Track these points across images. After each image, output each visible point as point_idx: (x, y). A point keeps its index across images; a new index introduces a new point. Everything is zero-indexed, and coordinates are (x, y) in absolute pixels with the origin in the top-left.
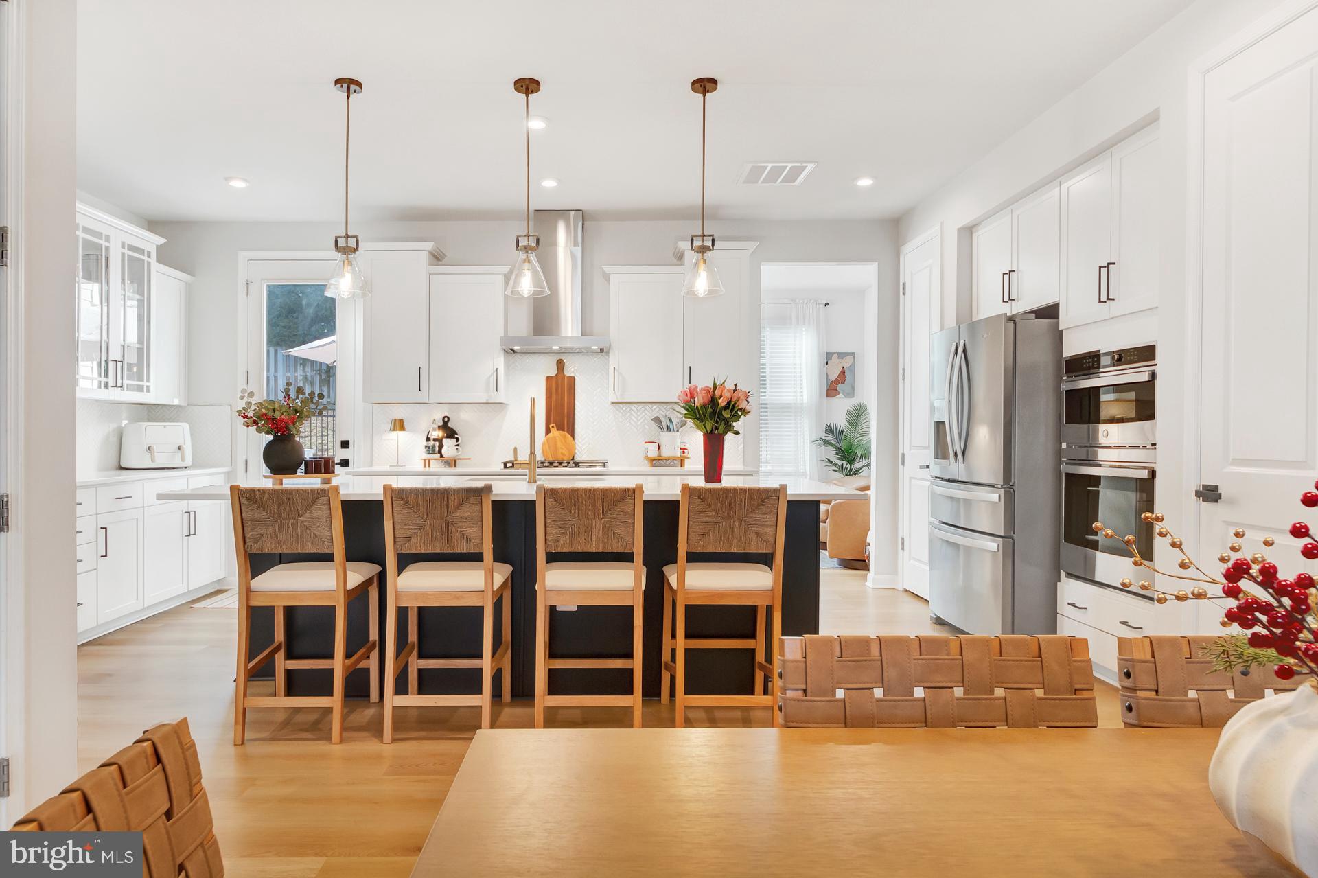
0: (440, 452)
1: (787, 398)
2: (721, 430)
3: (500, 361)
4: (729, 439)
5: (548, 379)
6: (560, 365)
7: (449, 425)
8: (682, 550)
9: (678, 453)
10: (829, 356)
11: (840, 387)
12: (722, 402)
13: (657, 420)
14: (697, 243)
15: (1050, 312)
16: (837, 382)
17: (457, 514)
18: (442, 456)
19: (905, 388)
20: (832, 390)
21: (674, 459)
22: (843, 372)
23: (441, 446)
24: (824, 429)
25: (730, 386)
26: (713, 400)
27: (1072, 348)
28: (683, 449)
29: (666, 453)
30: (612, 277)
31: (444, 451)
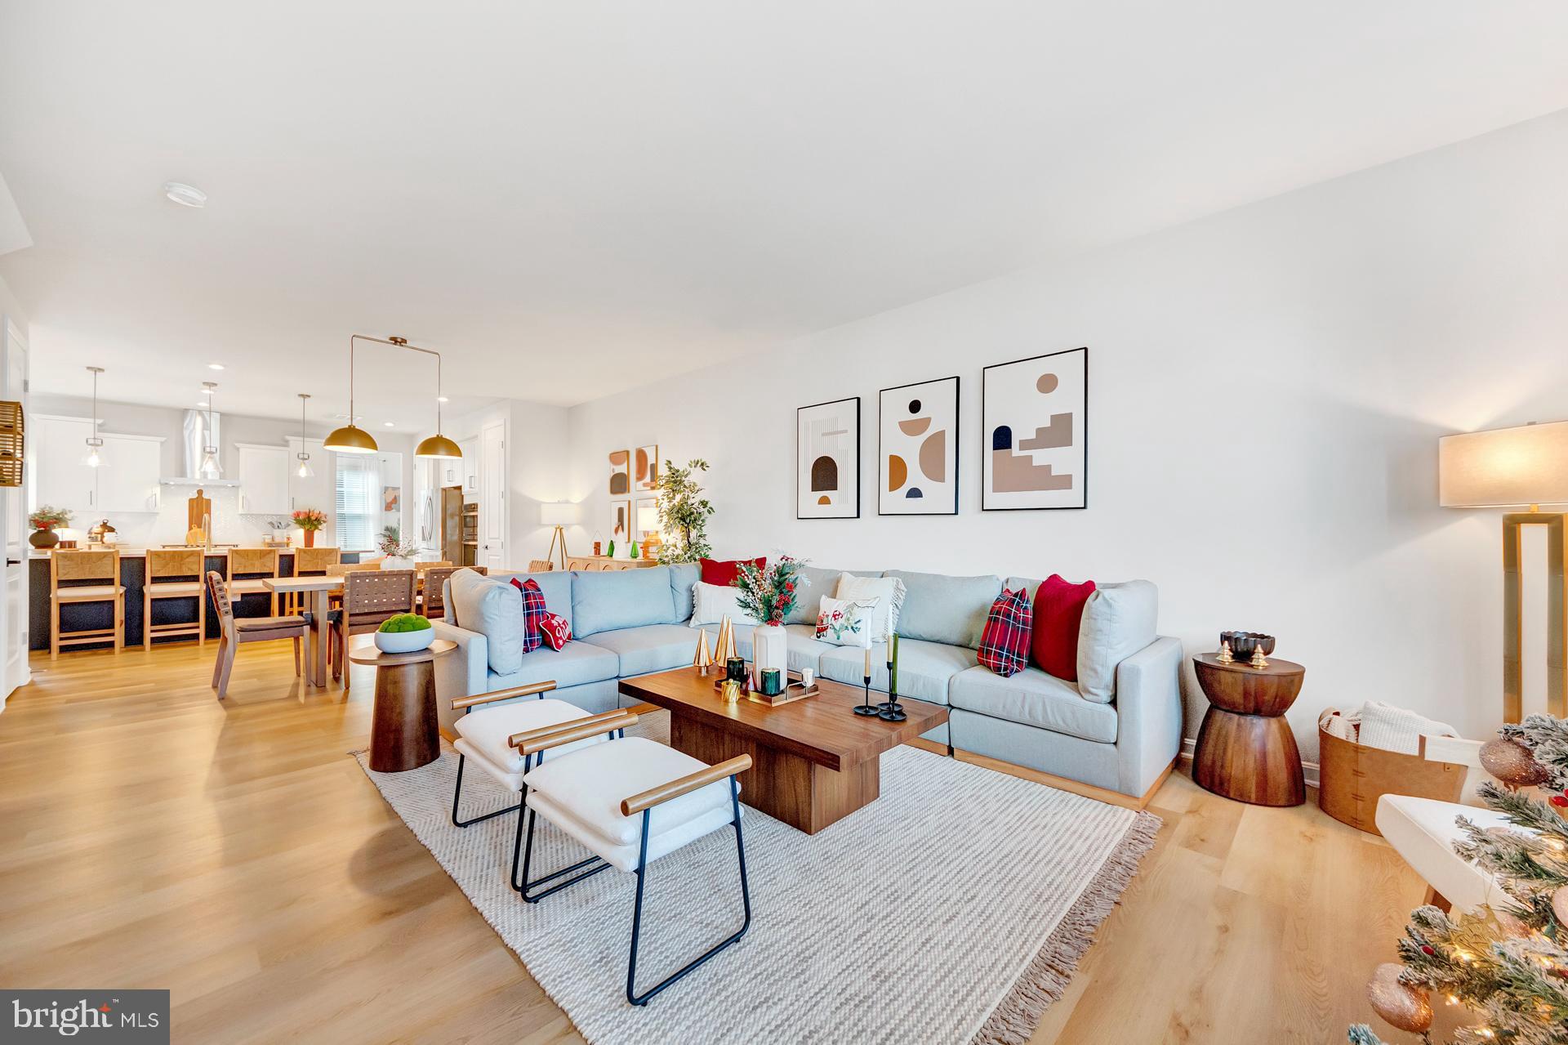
0: (101, 540)
1: (358, 511)
2: (313, 528)
3: (158, 490)
4: (316, 533)
5: (191, 501)
6: (200, 492)
7: (108, 524)
8: (296, 570)
9: (285, 540)
10: (386, 489)
11: (393, 506)
12: (313, 518)
13: (271, 523)
14: (301, 456)
15: (459, 488)
16: (391, 503)
17: (187, 560)
18: (103, 543)
19: (416, 510)
20: (389, 507)
21: (284, 543)
22: (395, 498)
23: (102, 537)
24: (383, 528)
25: (317, 512)
26: (309, 517)
27: (466, 502)
28: (288, 539)
29: (277, 540)
30: (241, 450)
31: (105, 540)
